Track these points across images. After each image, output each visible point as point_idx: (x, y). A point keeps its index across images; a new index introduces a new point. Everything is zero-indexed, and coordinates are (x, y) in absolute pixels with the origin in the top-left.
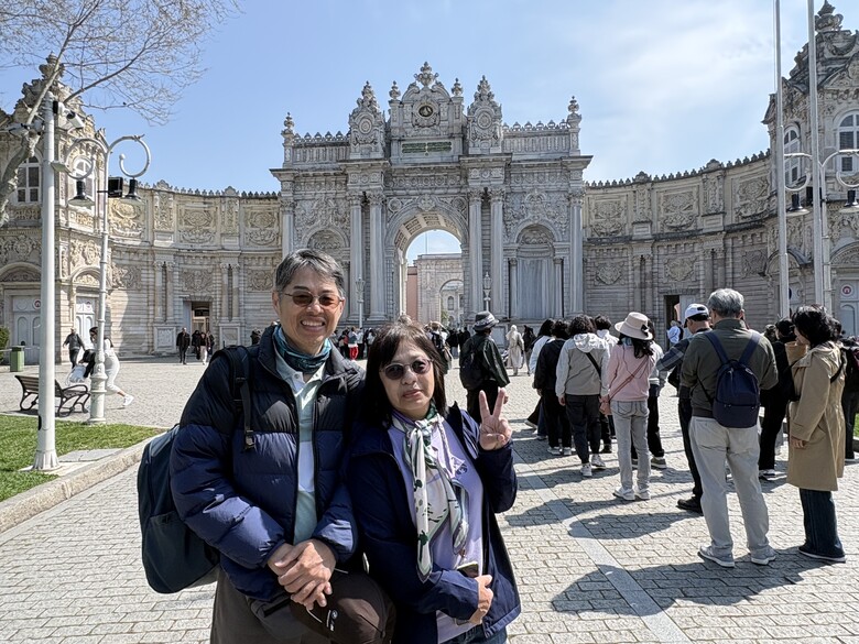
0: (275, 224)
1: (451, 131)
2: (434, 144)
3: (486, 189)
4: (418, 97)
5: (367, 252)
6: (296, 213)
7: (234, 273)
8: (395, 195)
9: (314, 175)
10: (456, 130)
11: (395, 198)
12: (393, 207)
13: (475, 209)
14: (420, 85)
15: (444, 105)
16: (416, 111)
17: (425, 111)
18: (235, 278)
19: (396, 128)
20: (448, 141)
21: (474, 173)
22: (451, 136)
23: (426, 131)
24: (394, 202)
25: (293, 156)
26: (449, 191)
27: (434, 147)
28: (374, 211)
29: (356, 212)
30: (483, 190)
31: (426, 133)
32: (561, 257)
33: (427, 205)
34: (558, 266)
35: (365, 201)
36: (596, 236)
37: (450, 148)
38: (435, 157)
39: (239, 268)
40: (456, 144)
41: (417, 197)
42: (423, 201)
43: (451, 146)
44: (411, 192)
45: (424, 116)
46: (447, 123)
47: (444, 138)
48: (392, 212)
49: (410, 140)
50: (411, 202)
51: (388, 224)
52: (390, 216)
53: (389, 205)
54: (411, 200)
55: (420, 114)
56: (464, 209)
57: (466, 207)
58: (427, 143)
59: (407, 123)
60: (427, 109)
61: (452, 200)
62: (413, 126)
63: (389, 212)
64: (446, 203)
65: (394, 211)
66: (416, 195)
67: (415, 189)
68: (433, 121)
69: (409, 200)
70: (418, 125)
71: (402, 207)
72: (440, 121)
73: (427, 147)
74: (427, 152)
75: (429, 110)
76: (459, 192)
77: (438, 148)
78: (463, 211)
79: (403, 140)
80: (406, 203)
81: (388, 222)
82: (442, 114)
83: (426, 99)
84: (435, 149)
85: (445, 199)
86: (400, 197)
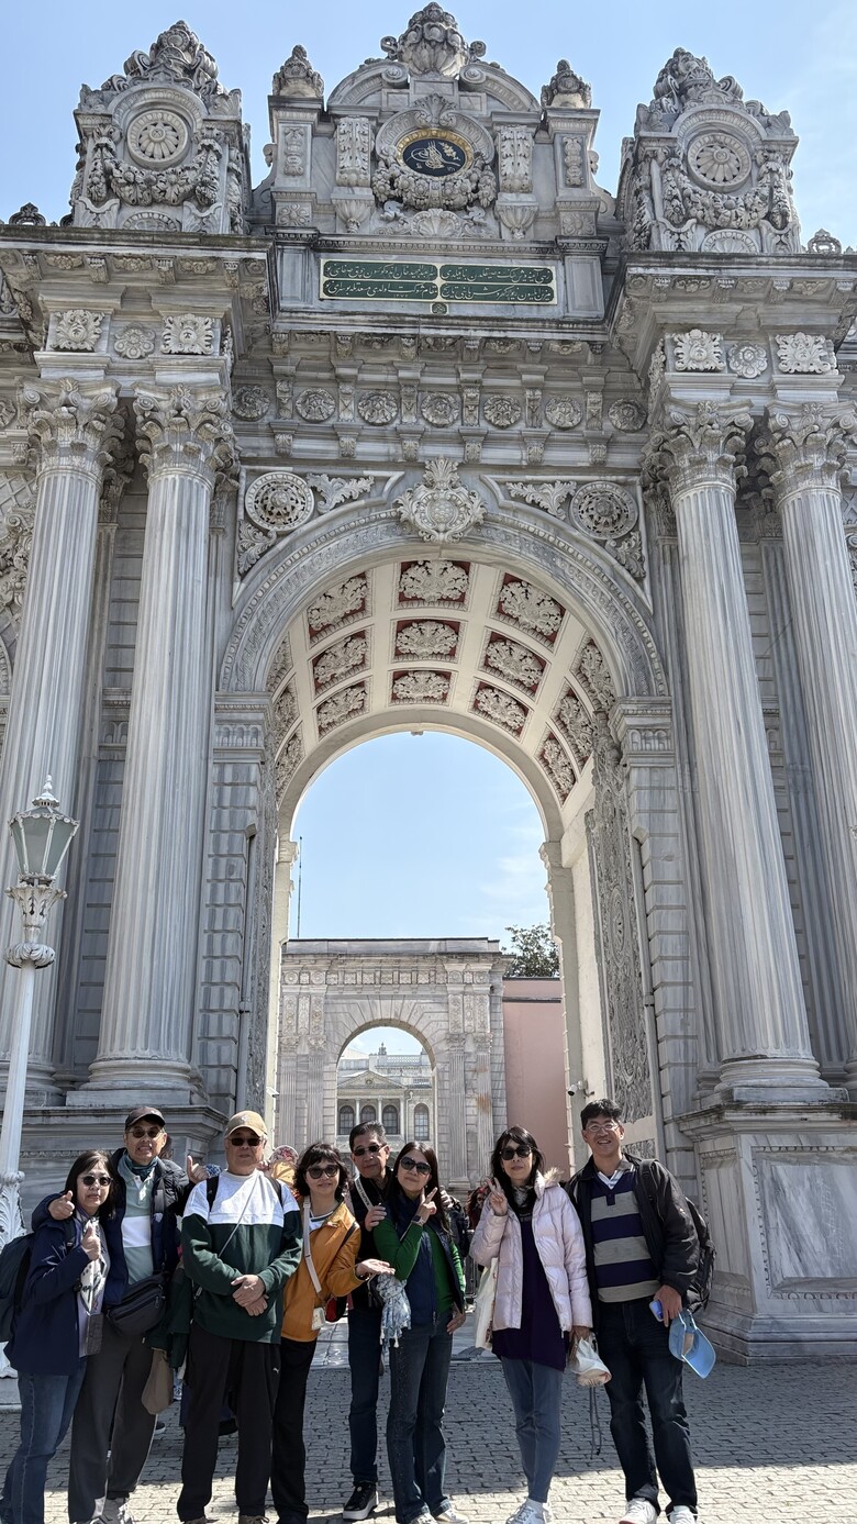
1: (546, 232)
2: (473, 271)
3: (759, 417)
4: (402, 102)
8: (283, 458)
10: (572, 224)
11: (281, 473)
12: (269, 510)
19: (297, 196)
20: (537, 265)
21: (692, 353)
23: (433, 225)
24: (274, 486)
26: (556, 456)
27: (472, 285)
30: (744, 424)
31: (433, 228)
33: (443, 510)
37: (546, 294)
40: (574, 277)
41: (395, 475)
42: (423, 493)
43: (553, 285)
44: (366, 449)
45: (426, 170)
46: (526, 199)
47: (518, 253)
48: (266, 532)
49: (362, 249)
50: (364, 494)
51: (239, 587)
52: (254, 551)
53: (250, 500)
54: (363, 484)
55: (411, 163)
56: (629, 535)
57: (636, 528)
58: (439, 266)
59: (349, 185)
60: (440, 149)
61: (569, 497)
62: (379, 204)
63: (246, 530)
64: (534, 504)
65: (273, 529)
66: (391, 464)
67: (382, 439)
68: (470, 186)
69: (354, 487)
70: (399, 199)
71: (317, 513)
72: (498, 189)
73: (439, 282)
74: (439, 299)
75: (449, 151)
76: (598, 467)
77: (491, 288)
78: (625, 545)
79: (333, 248)
80: (338, 498)
81: (243, 576)
82: (506, 167)
83: (435, 110)
84: (480, 289)
85: (530, 489)
86: (308, 469)
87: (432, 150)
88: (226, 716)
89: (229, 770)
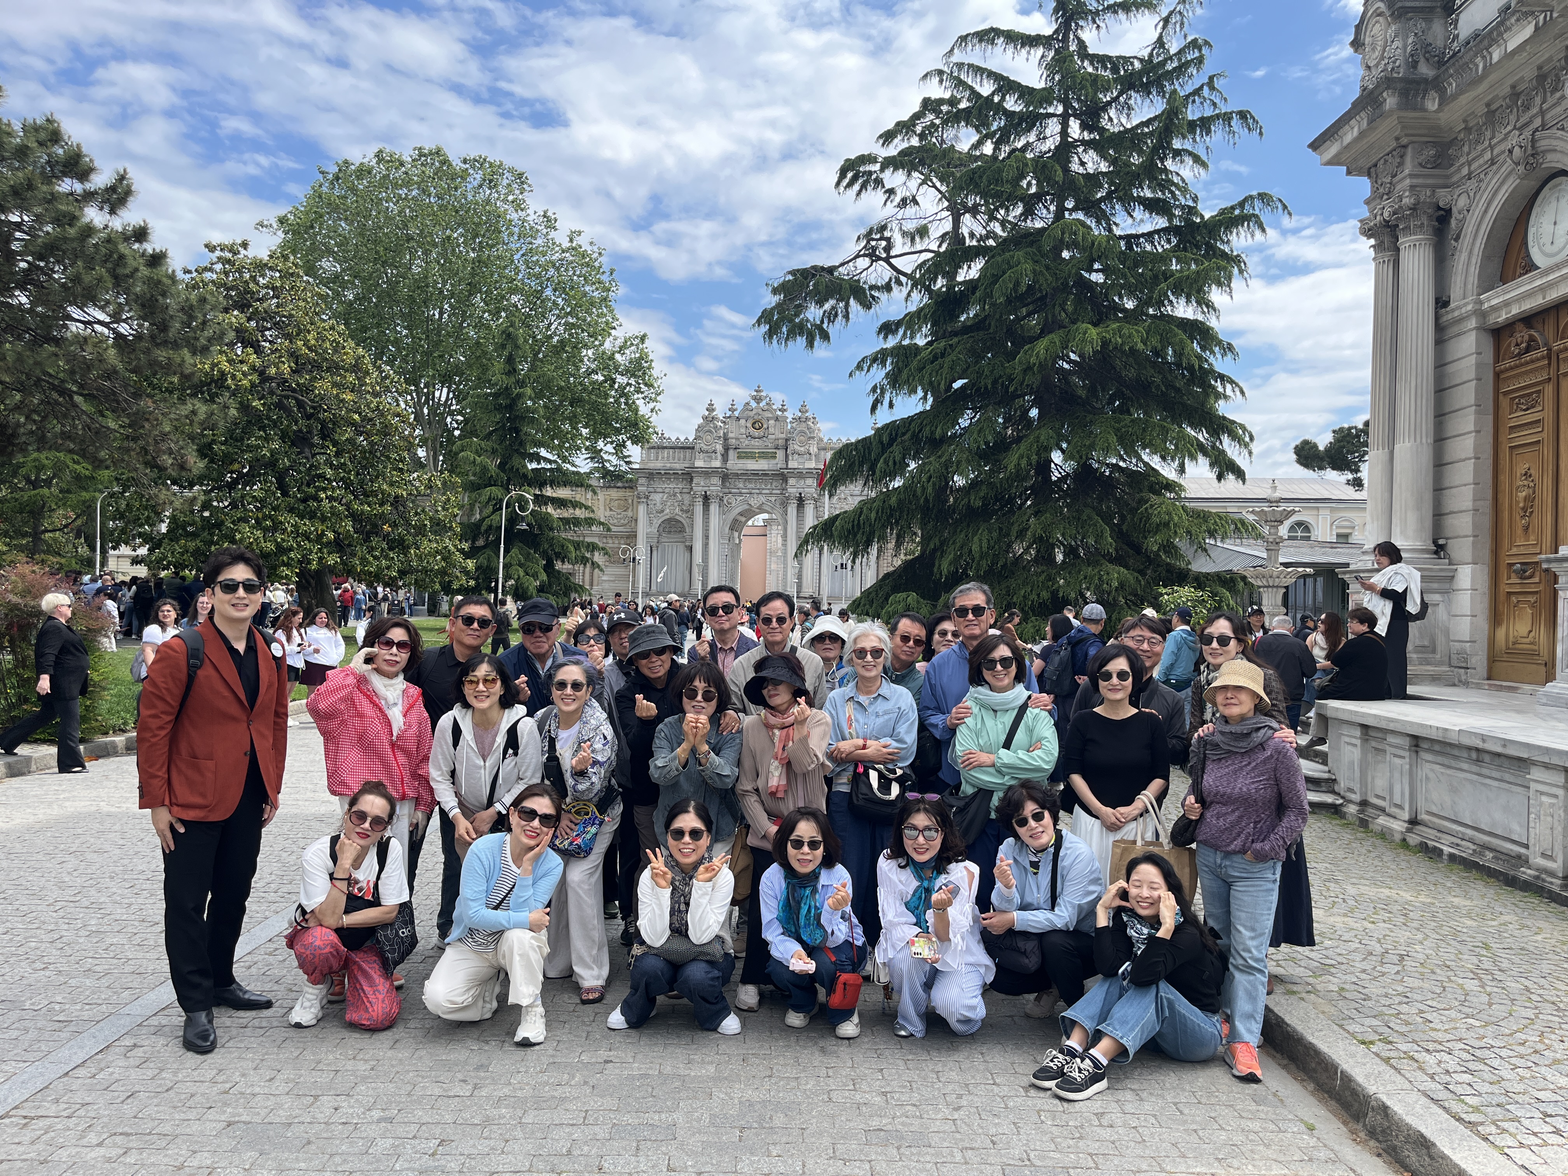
0: (630, 510)
1: (777, 443)
2: (763, 453)
3: (801, 495)
4: (752, 414)
5: (706, 537)
6: (649, 503)
8: (730, 493)
9: (665, 473)
10: (781, 443)
11: (730, 496)
12: (728, 503)
13: (792, 509)
14: (753, 404)
15: (772, 422)
16: (749, 425)
17: (757, 424)
19: (732, 439)
20: (774, 451)
21: (792, 481)
22: (777, 448)
23: (756, 443)
24: (729, 499)
25: (648, 455)
26: (774, 492)
27: (764, 456)
28: (714, 508)
29: (699, 509)
30: (799, 496)
33: (755, 502)
35: (706, 498)
37: (775, 458)
38: (762, 465)
40: (780, 454)
41: (748, 495)
42: (752, 499)
43: (776, 456)
44: (744, 491)
45: (756, 429)
46: (773, 436)
47: (771, 449)
48: (728, 507)
49: (744, 449)
51: (724, 516)
52: (726, 510)
53: (725, 501)
55: (753, 427)
56: (785, 507)
58: (757, 452)
59: (742, 435)
61: (776, 499)
62: (747, 437)
63: (725, 507)
64: (770, 501)
66: (747, 493)
67: (746, 489)
68: (763, 434)
69: (742, 498)
70: (751, 436)
71: (736, 503)
72: (768, 434)
73: (757, 456)
74: (757, 459)
75: (760, 425)
76: (781, 493)
77: (766, 457)
78: (784, 509)
79: (738, 449)
80: (739, 500)
81: (724, 514)
82: (771, 429)
83: (758, 415)
85: (770, 498)
86: (734, 494)
88: (722, 538)
89: (723, 546)
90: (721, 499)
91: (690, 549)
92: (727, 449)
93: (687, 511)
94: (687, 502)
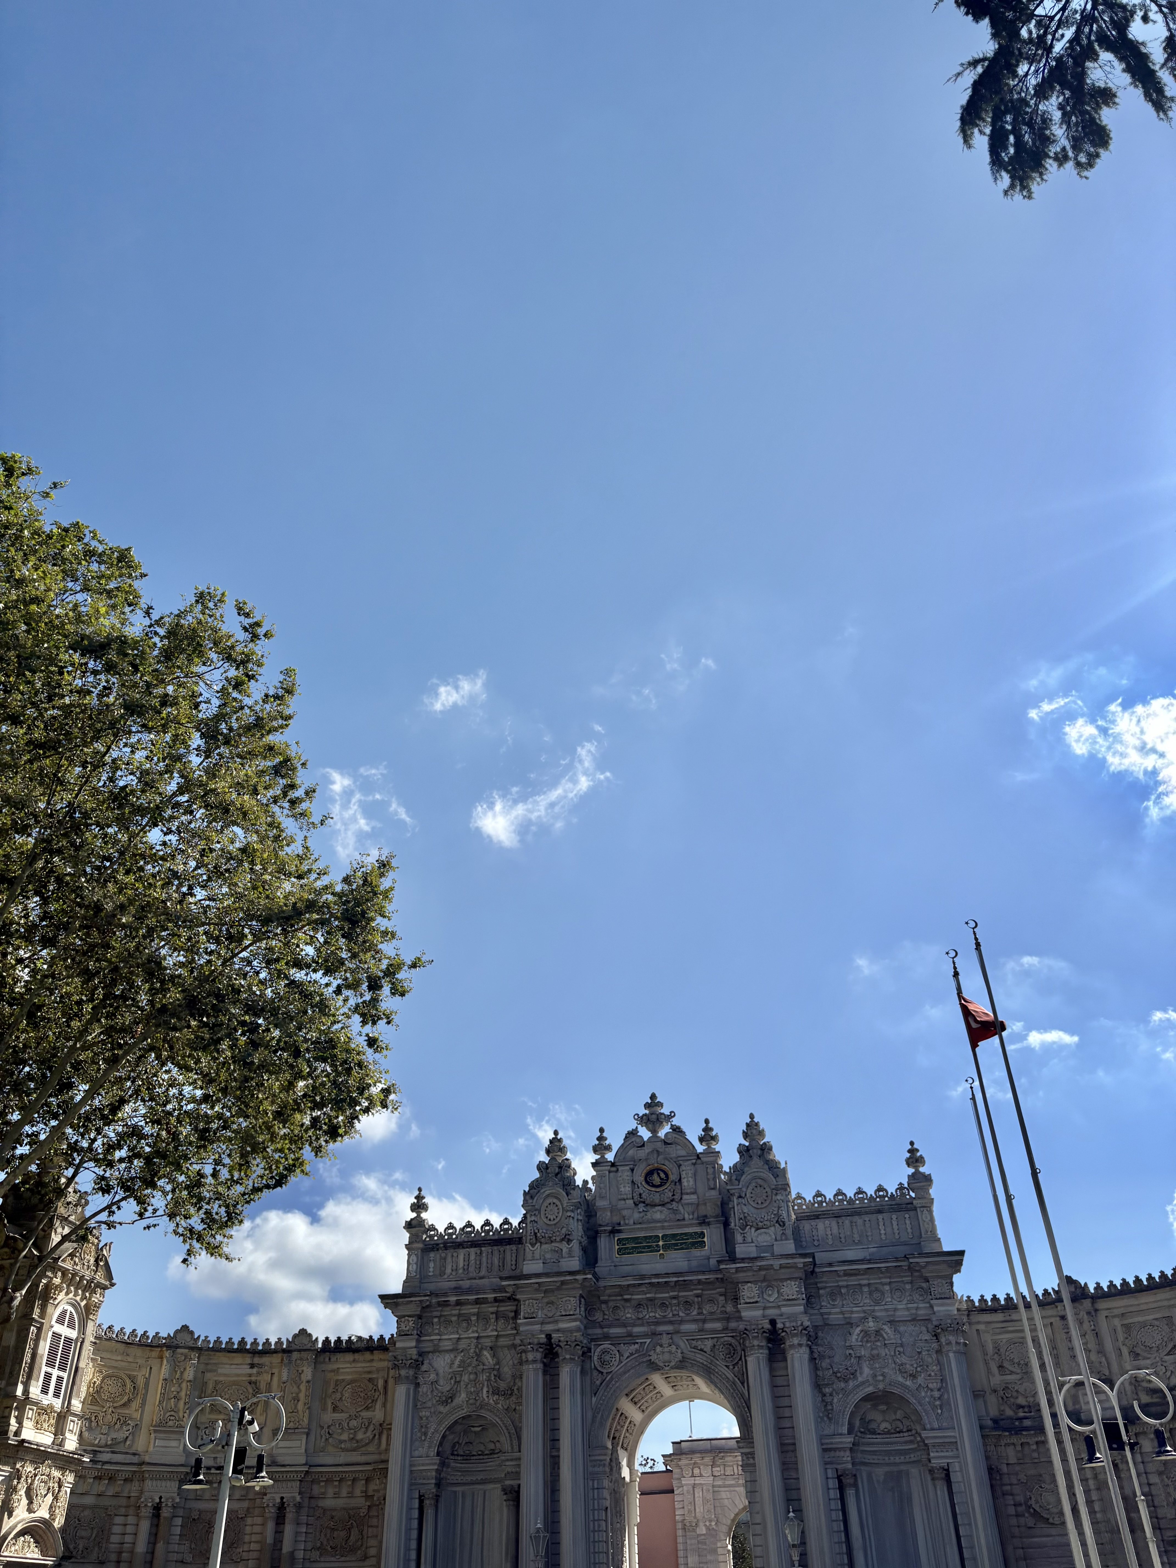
0: (379, 1405)
1: (702, 1211)
2: (674, 1236)
3: (773, 1322)
4: (642, 1153)
5: (553, 1461)
6: (421, 1380)
7: (290, 1516)
8: (606, 1337)
9: (458, 1303)
10: (710, 1210)
11: (606, 1345)
12: (603, 1363)
13: (757, 1363)
14: (645, 1133)
15: (687, 1167)
16: (640, 1178)
18: (289, 1530)
19: (605, 1209)
20: (698, 1229)
21: (748, 1292)
22: (703, 1221)
23: (658, 1214)
24: (604, 1352)
25: (423, 1267)
26: (708, 1326)
27: (676, 1242)
28: (567, 1374)
29: (533, 1378)
30: (768, 1326)
31: (658, 1216)
32: (943, 1462)
33: (666, 1357)
34: (941, 1486)
35: (550, 1354)
36: (1009, 1412)
37: (702, 1244)
38: (675, 1262)
39: (299, 1507)
40: (712, 1236)
41: (648, 1341)
42: (658, 1349)
43: (705, 1239)
44: (636, 1330)
45: (654, 1186)
46: (694, 1197)
47: (691, 1225)
48: (602, 1373)
49: (631, 1231)
50: (637, 1351)
51: (594, 1399)
52: (598, 1382)
53: (596, 1358)
54: (636, 1346)
55: (647, 1183)
56: (737, 1363)
57: (741, 1359)
58: (660, 1235)
59: (624, 1200)
60: (658, 1174)
61: (714, 1346)
62: (636, 1205)
63: (595, 1373)
64: (701, 1350)
65: (605, 1371)
66: (646, 1335)
67: (642, 1325)
68: (671, 1194)
69: (634, 1348)
70: (644, 1202)
71: (621, 1362)
72: (682, 1194)
73: (661, 1243)
74: (661, 1252)
75: (662, 1175)
76: (726, 1329)
77: (682, 1244)
78: (736, 1368)
79: (619, 1231)
80: (628, 1354)
81: (595, 1394)
82: (685, 1183)
83: (655, 1156)
84: (676, 1245)
85: (699, 1343)
86: (616, 1341)
87: (655, 1176)
88: (593, 1458)
89: (596, 1482)
90: (586, 1353)
91: (514, 1496)
92: (592, 1234)
93: (509, 1393)
94: (507, 1371)
